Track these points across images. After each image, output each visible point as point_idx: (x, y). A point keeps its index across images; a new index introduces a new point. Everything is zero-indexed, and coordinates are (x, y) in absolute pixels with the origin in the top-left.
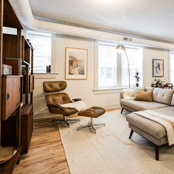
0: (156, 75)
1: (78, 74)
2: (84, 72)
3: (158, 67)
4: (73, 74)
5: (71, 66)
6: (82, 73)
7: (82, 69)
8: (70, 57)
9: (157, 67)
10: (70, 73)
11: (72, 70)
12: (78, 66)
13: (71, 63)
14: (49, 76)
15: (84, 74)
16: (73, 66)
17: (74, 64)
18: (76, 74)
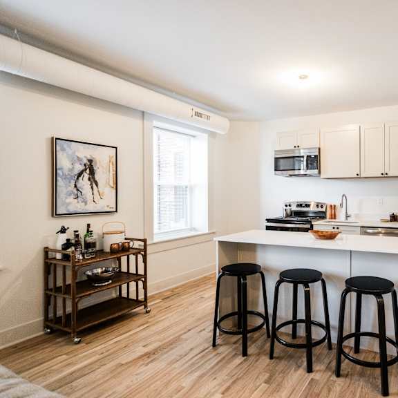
0: (72, 209)
3: (86, 176)
9: (76, 172)
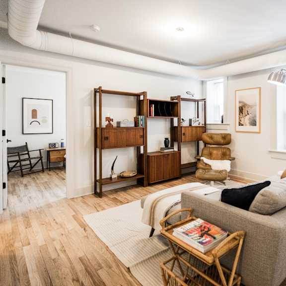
1: (248, 124)
2: (256, 122)
4: (243, 125)
5: (241, 114)
6: (254, 123)
7: (253, 117)
8: (240, 102)
10: (240, 124)
11: (242, 119)
12: (248, 114)
13: (241, 110)
14: (223, 127)
15: (255, 125)
16: (244, 114)
17: (245, 111)
18: (246, 125)
